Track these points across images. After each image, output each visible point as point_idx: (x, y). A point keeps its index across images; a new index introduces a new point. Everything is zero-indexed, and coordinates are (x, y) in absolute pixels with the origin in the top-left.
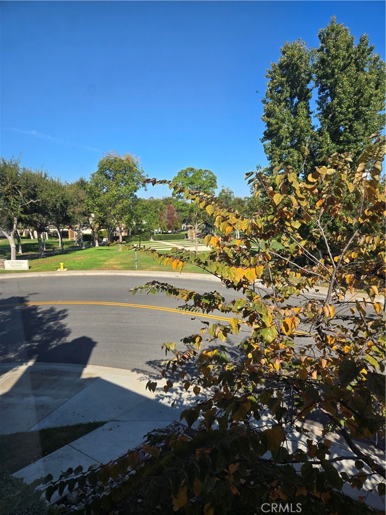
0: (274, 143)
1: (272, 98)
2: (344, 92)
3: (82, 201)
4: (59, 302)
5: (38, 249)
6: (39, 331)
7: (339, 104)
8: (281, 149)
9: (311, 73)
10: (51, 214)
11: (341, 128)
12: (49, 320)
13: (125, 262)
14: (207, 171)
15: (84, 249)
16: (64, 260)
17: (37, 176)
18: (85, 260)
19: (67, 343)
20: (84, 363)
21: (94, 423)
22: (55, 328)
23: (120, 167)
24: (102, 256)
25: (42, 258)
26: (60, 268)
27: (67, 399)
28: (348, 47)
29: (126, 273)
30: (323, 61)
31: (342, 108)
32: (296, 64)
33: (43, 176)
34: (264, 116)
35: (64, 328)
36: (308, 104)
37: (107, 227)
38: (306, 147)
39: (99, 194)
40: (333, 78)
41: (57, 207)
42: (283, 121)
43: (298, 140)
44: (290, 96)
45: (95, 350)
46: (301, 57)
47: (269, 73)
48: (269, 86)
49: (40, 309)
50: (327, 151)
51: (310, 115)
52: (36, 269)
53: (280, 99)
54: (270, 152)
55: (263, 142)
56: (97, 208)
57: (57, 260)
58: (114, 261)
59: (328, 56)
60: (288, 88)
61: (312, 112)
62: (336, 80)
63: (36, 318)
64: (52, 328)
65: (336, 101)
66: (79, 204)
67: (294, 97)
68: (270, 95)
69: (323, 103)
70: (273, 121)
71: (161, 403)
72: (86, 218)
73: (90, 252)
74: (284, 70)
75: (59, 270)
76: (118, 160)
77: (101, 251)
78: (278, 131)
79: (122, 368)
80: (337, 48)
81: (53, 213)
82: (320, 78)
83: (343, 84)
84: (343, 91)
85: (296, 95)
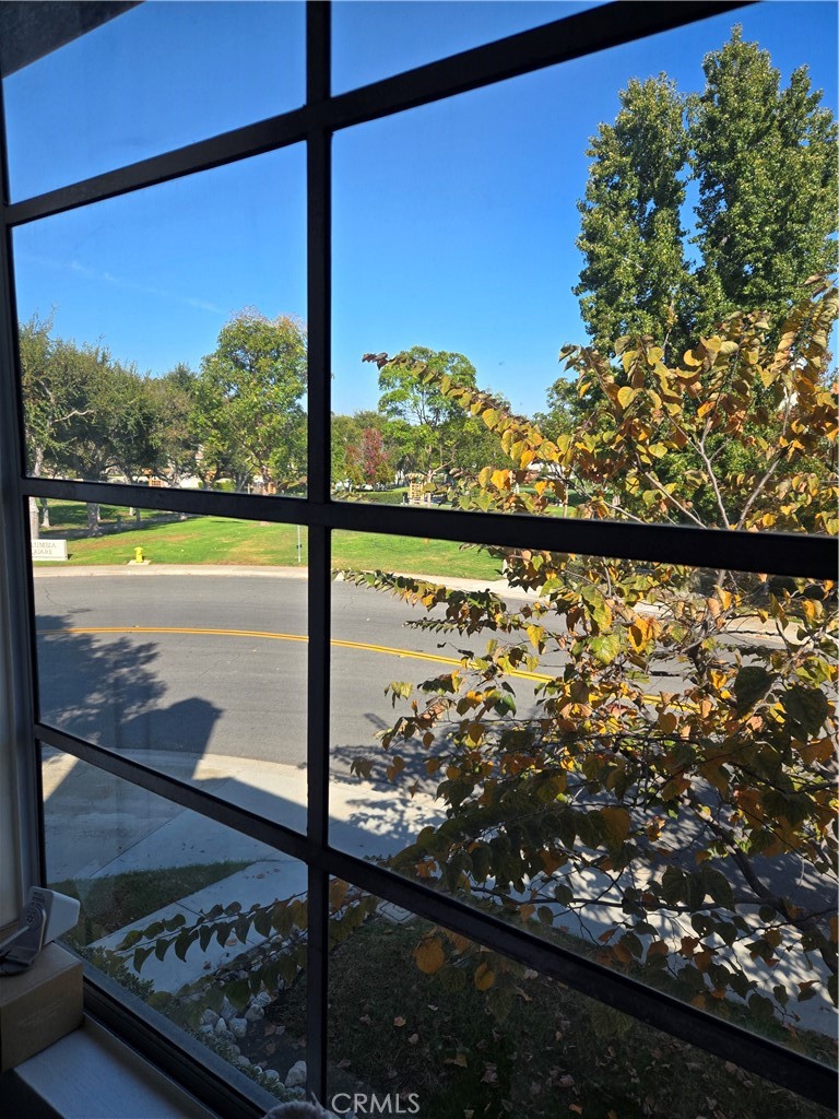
0: (601, 298)
1: (599, 199)
2: (756, 191)
3: (182, 416)
4: (138, 629)
5: (86, 517)
6: (99, 686)
7: (745, 215)
8: (617, 310)
9: (685, 148)
10: (115, 441)
11: (746, 268)
12: (117, 665)
13: (275, 548)
14: (457, 355)
15: (184, 521)
16: (143, 541)
17: (88, 360)
18: (187, 542)
19: (159, 711)
20: (199, 749)
21: (226, 863)
22: (133, 679)
23: (266, 345)
24: (225, 535)
25: (94, 537)
26: (135, 558)
27: (166, 819)
28: (766, 94)
29: (277, 571)
30: (711, 123)
31: (749, 224)
32: (653, 128)
33: (100, 359)
34: (581, 239)
35: (152, 681)
36: (677, 214)
37: (233, 473)
38: (671, 309)
39: (219, 401)
40: (733, 158)
41: (130, 427)
42: (623, 250)
43: (654, 292)
44: (639, 197)
45: (220, 726)
46: (664, 113)
47: (595, 146)
48: (594, 174)
49: (98, 641)
50: (716, 316)
51: (681, 239)
52: (84, 559)
53: (616, 203)
54: (593, 317)
55: (577, 295)
56: (214, 432)
57: (127, 542)
58: (252, 547)
59: (723, 112)
60: (635, 180)
61: (685, 233)
62: (739, 165)
63: (91, 659)
64: (126, 680)
65: (737, 209)
66: (174, 421)
67: (648, 200)
68: (595, 193)
69: (710, 213)
70: (601, 249)
71: (361, 829)
72: (189, 453)
73: (199, 527)
74: (627, 140)
75: (132, 562)
76: (261, 327)
77: (222, 525)
78: (612, 272)
79: (277, 762)
80: (743, 94)
81: (120, 441)
82: (705, 158)
83: (753, 174)
84: (754, 188)
85: (652, 193)
